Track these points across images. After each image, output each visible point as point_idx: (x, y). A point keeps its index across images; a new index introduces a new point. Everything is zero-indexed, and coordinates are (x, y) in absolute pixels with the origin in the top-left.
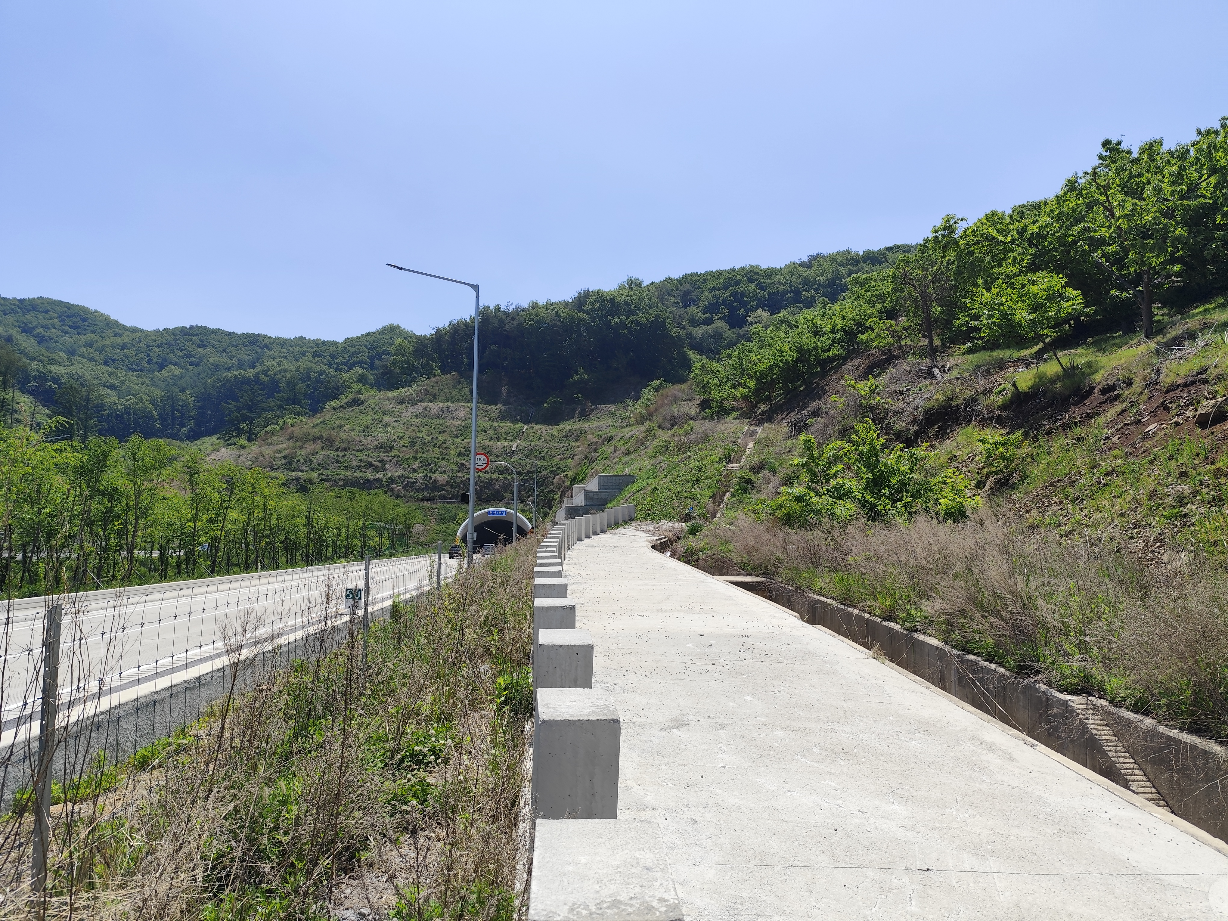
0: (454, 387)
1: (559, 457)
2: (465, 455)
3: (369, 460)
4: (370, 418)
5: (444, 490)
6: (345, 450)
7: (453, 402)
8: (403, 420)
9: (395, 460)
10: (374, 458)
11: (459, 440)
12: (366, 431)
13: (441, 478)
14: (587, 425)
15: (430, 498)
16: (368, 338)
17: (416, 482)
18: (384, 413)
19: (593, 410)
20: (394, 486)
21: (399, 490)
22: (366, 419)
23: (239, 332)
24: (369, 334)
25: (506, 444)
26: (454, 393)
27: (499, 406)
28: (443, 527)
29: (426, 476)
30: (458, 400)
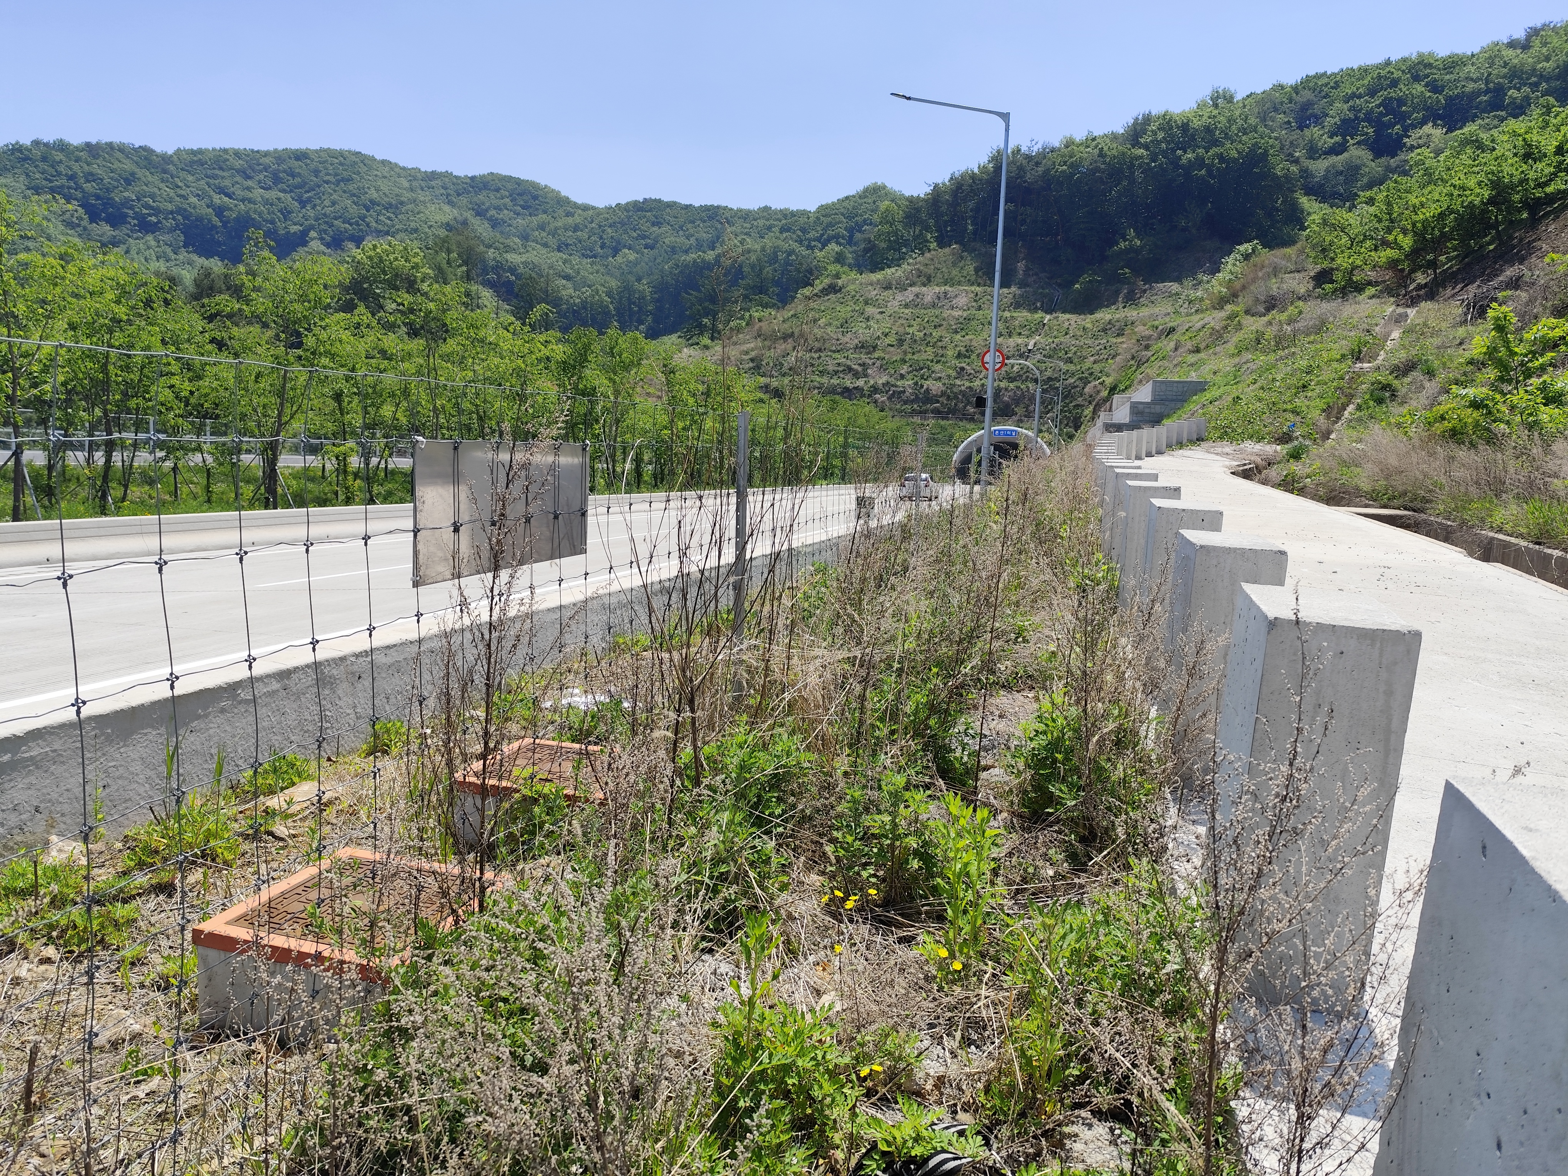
0: (954, 264)
1: (1092, 359)
2: (965, 357)
3: (849, 363)
4: (849, 308)
5: (938, 402)
6: (820, 350)
7: (952, 286)
8: (889, 311)
9: (878, 363)
10: (854, 360)
11: (958, 337)
12: (845, 325)
13: (935, 387)
14: (1135, 313)
15: (921, 412)
16: (845, 204)
17: (904, 392)
18: (866, 303)
19: (1145, 291)
20: (877, 396)
21: (883, 402)
22: (844, 311)
23: (697, 204)
24: (847, 198)
25: (1020, 341)
26: (954, 272)
27: (1013, 289)
28: (937, 449)
29: (916, 384)
30: (959, 283)
